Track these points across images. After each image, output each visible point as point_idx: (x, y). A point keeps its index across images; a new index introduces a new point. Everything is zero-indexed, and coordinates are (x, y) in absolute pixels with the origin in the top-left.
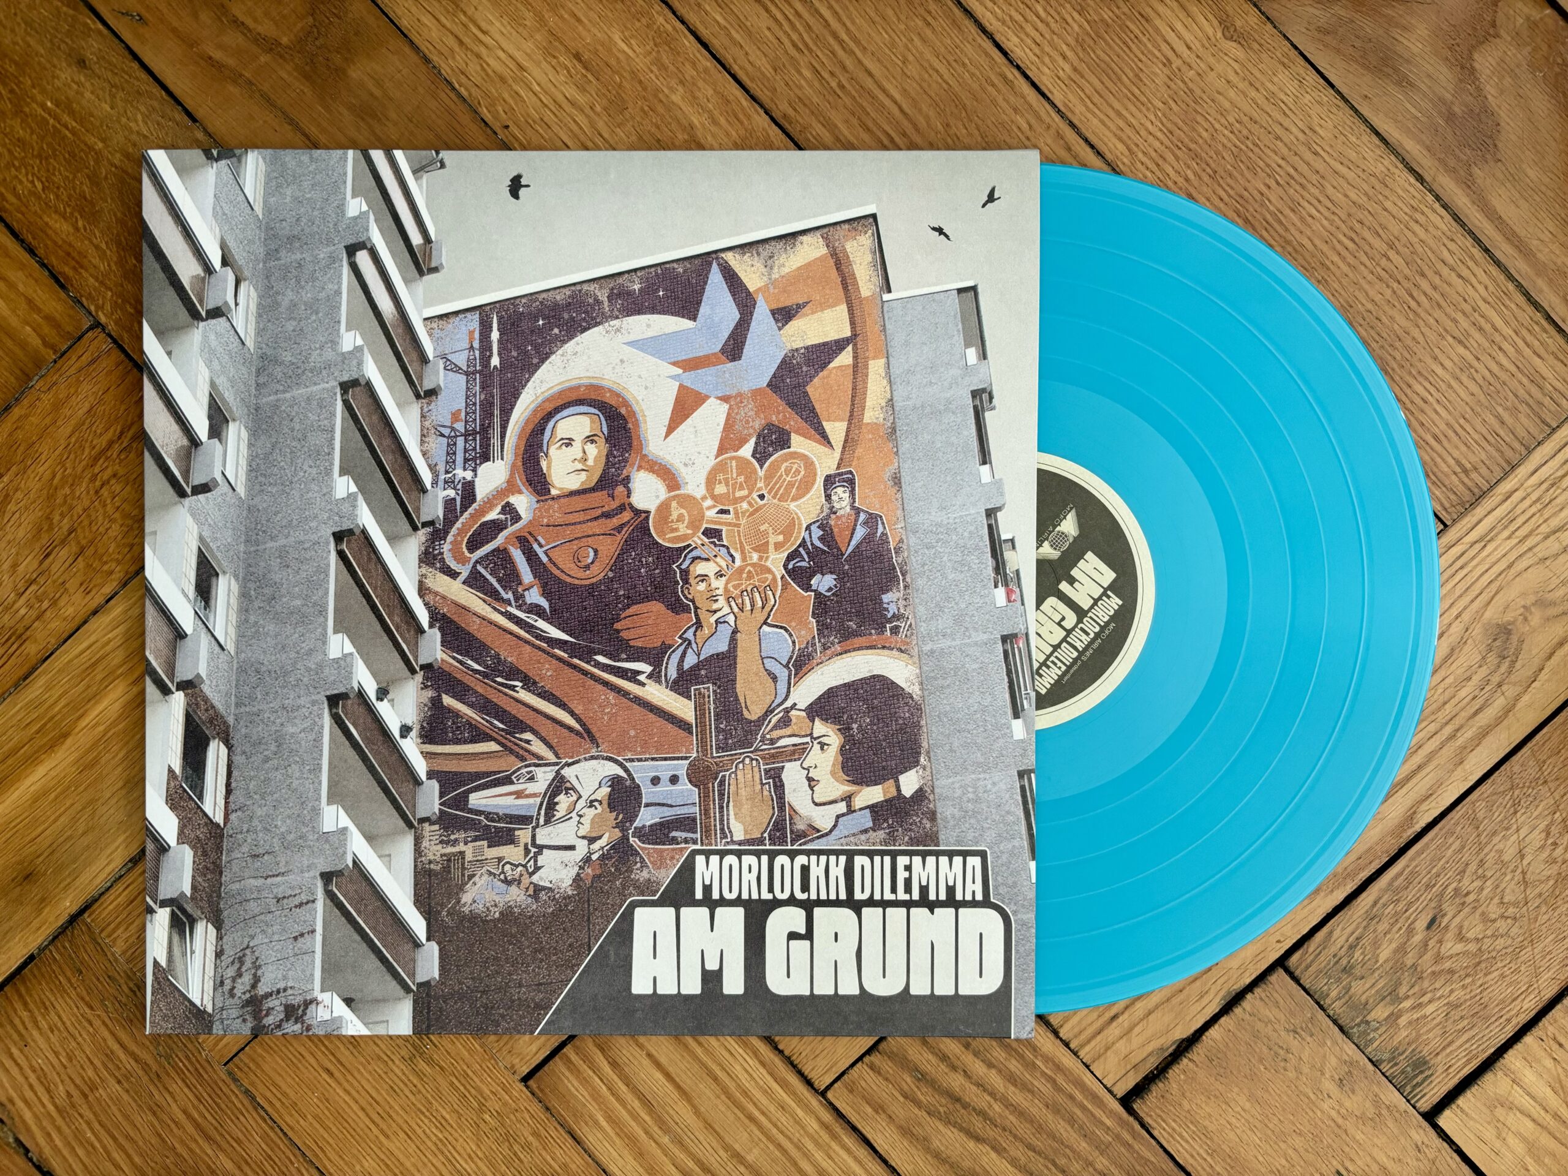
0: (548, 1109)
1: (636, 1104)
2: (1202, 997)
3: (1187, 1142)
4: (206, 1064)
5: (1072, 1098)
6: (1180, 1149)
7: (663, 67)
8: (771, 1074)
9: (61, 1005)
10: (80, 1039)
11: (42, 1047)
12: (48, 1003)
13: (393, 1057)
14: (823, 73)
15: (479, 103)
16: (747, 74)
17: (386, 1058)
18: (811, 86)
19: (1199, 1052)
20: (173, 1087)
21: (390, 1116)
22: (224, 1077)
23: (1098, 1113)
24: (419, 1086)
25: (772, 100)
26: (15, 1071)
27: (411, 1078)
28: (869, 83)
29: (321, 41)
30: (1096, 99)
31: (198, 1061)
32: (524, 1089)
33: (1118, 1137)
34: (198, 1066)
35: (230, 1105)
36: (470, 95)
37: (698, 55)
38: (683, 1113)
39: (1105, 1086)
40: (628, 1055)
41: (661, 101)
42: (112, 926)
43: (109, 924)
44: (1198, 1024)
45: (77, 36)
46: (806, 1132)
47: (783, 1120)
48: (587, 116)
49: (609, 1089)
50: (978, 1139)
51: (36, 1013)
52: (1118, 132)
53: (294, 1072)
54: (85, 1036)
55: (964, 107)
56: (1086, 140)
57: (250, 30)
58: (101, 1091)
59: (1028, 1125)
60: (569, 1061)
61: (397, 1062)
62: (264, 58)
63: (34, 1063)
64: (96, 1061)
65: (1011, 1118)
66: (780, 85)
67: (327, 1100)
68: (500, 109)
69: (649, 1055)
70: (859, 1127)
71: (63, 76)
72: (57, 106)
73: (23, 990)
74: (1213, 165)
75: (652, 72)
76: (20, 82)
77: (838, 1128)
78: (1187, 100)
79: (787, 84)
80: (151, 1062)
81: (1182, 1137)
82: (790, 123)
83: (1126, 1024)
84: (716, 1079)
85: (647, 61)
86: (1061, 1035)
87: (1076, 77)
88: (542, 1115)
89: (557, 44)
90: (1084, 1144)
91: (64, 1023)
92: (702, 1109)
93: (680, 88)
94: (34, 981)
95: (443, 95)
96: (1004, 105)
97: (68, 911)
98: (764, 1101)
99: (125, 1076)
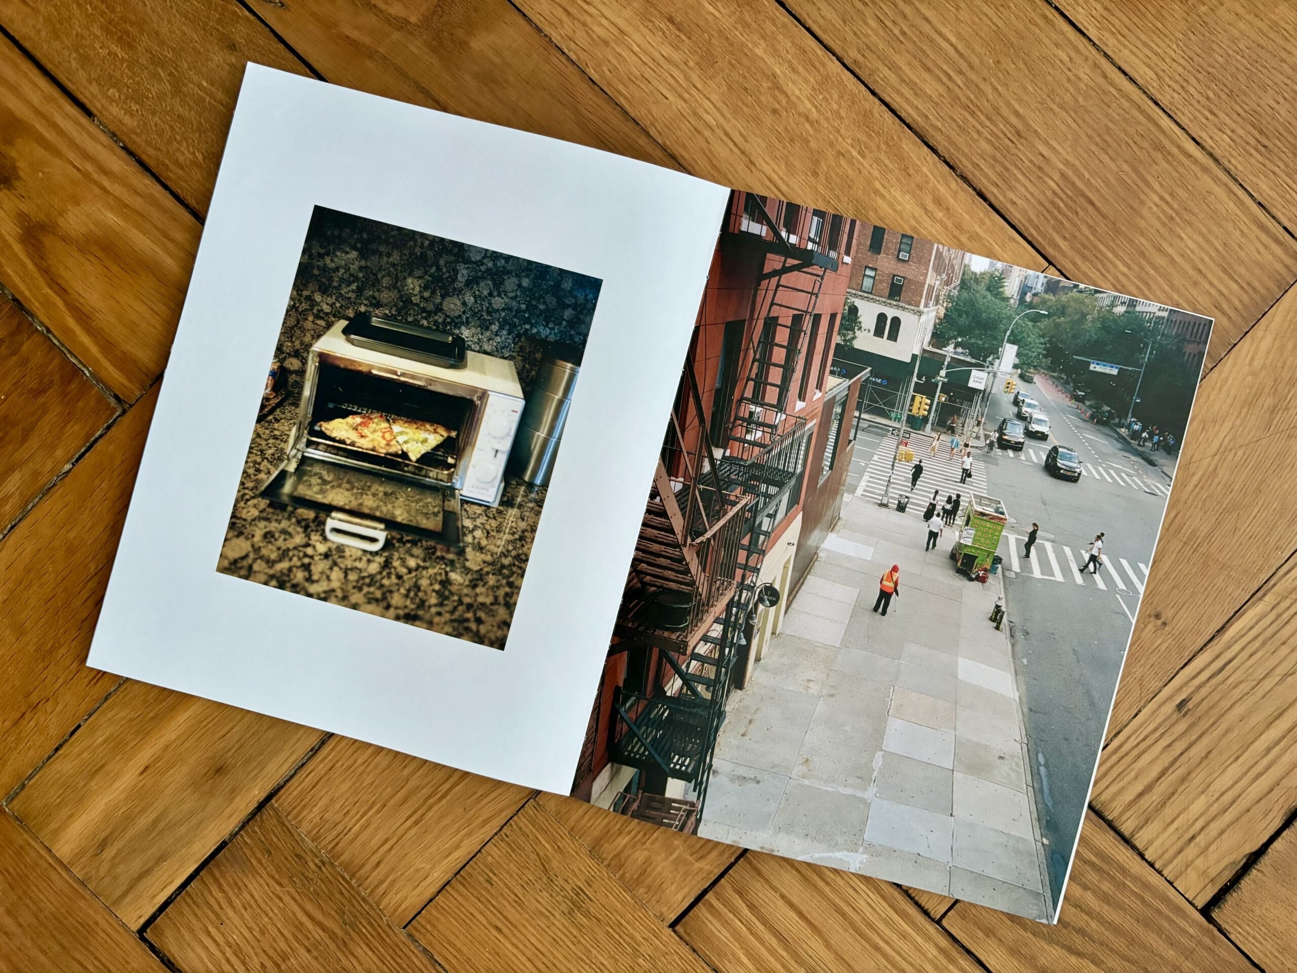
0: (694, 950)
1: (774, 941)
2: (1267, 815)
3: (1261, 943)
4: (387, 929)
5: (1159, 912)
6: (1255, 949)
7: (746, 25)
8: (892, 907)
9: (253, 885)
10: (271, 914)
11: (236, 923)
12: (240, 884)
13: (553, 912)
14: (886, 22)
15: (587, 65)
16: (820, 27)
17: (547, 914)
18: (877, 34)
19: (1265, 862)
20: (359, 952)
21: (555, 966)
22: (404, 939)
23: (1183, 924)
24: (578, 936)
25: (843, 48)
26: (212, 948)
27: (571, 929)
28: (926, 28)
29: (445, 18)
30: (1126, 32)
31: (379, 926)
32: (673, 934)
33: (1200, 943)
34: (380, 931)
35: (410, 965)
36: (579, 58)
37: (777, 14)
38: (815, 945)
39: (1187, 900)
40: (764, 898)
41: (746, 55)
42: (298, 809)
43: (294, 808)
44: (1264, 838)
45: (227, 24)
46: (926, 957)
47: (905, 948)
48: (683, 71)
49: (748, 929)
50: (1079, 954)
51: (230, 893)
52: (1147, 60)
53: (467, 931)
54: (276, 911)
55: (1012, 45)
56: (1120, 68)
57: (381, 11)
58: (292, 960)
59: (1123, 940)
60: (711, 905)
61: (558, 916)
62: (396, 36)
63: (230, 939)
64: (287, 934)
65: (1106, 933)
66: (850, 37)
67: (498, 954)
68: (605, 69)
69: (783, 896)
70: (973, 951)
71: (216, 58)
72: (212, 85)
73: (218, 875)
74: (1229, 85)
75: (737, 29)
76: (177, 65)
77: (954, 952)
78: (1203, 31)
79: (855, 34)
80: (337, 930)
81: (1254, 938)
82: (860, 68)
83: (1203, 844)
84: (843, 914)
85: (732, 20)
86: (1147, 857)
87: (1106, 14)
88: (690, 956)
89: (652, 10)
90: (1171, 952)
91: (256, 901)
92: (832, 942)
93: (762, 42)
94: (228, 865)
95: (555, 60)
96: (1046, 41)
97: (257, 799)
98: (887, 931)
99: (314, 945)
